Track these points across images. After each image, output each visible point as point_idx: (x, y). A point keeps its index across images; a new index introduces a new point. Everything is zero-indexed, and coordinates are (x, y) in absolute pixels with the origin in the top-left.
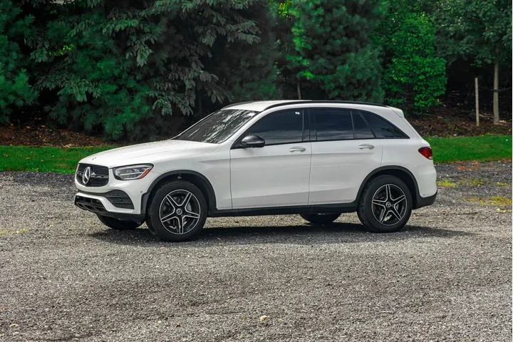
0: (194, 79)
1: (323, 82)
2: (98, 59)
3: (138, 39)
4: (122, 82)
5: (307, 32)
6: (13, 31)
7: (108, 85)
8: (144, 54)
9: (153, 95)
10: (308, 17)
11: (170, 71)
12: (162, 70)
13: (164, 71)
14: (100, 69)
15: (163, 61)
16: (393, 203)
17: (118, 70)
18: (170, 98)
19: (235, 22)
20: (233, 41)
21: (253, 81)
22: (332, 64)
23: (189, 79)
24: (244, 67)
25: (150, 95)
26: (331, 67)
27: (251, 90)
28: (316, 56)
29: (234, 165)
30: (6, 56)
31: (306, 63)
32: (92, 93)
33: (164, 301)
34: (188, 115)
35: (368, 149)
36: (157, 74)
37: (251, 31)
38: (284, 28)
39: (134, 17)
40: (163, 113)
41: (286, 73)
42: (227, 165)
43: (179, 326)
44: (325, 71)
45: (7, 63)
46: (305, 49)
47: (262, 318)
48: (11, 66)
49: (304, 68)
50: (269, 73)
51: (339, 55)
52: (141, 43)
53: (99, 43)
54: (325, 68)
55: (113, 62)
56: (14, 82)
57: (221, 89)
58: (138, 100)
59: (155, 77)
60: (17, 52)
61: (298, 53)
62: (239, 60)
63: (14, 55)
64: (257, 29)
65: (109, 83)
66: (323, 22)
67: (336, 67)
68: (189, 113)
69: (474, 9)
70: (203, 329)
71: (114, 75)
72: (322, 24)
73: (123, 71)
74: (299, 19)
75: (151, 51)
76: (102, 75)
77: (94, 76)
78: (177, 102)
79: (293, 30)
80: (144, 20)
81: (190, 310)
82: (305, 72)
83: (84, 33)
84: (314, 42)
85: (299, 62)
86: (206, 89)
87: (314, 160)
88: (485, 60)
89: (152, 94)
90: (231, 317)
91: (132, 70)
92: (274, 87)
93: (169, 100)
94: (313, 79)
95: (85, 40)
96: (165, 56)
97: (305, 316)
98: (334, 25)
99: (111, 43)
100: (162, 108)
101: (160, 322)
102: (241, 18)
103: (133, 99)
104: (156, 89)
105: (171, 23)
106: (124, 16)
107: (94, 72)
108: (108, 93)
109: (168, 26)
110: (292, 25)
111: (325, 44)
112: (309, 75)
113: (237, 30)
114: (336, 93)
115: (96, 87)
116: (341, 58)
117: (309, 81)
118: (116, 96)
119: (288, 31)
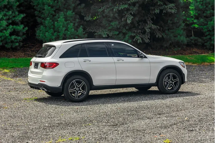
0: (149, 28)
1: (202, 29)
2: (111, 22)
4: (120, 30)
5: (196, 8)
6: (76, 10)
7: (115, 32)
8: (130, 18)
9: (133, 35)
10: (196, 2)
11: (140, 25)
12: (136, 25)
13: (137, 25)
14: (112, 25)
15: (137, 21)
17: (119, 26)
18: (140, 36)
19: (166, 5)
20: (165, 12)
21: (173, 29)
22: (206, 21)
23: (148, 28)
24: (170, 23)
26: (206, 22)
27: (173, 32)
28: (200, 18)
30: (74, 21)
31: (195, 21)
32: (109, 34)
33: (148, 113)
34: (148, 42)
36: (134, 27)
37: (173, 8)
38: (186, 6)
39: (125, 4)
40: (138, 42)
41: (187, 25)
43: (155, 121)
44: (203, 24)
45: (74, 24)
46: (195, 15)
47: (186, 118)
48: (76, 25)
49: (194, 23)
50: (180, 25)
51: (209, 17)
52: (128, 14)
53: (112, 15)
54: (203, 23)
55: (117, 23)
56: (77, 31)
57: (160, 32)
58: (127, 38)
59: (133, 28)
60: (78, 19)
61: (192, 17)
62: (167, 21)
63: (77, 20)
64: (175, 8)
65: (115, 31)
66: (202, 4)
67: (208, 22)
70: (164, 122)
71: (117, 28)
72: (202, 5)
73: (121, 26)
74: (192, 3)
75: (132, 17)
76: (113, 27)
77: (110, 28)
78: (143, 38)
79: (190, 7)
80: (129, 5)
81: (158, 116)
82: (195, 25)
83: (105, 11)
84: (199, 12)
85: (193, 20)
86: (154, 32)
90: (174, 118)
91: (124, 25)
92: (182, 31)
93: (140, 37)
95: (106, 13)
96: (137, 19)
97: (202, 118)
98: (207, 5)
99: (116, 15)
100: (137, 40)
101: (148, 120)
102: (168, 3)
103: (125, 37)
104: (134, 33)
105: (140, 6)
106: (121, 3)
107: (109, 27)
108: (115, 35)
109: (139, 7)
110: (190, 5)
111: (204, 13)
112: (196, 26)
113: (167, 8)
114: (208, 33)
115: (110, 32)
116: (210, 19)
117: (197, 28)
118: (118, 36)
119: (188, 8)
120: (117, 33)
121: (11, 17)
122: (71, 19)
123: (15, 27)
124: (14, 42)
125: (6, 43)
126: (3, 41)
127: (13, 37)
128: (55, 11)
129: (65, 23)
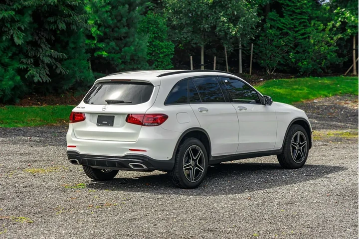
1: (113, 59)
3: (12, 26)
8: (19, 36)
9: (23, 68)
22: (119, 46)
25: (21, 67)
28: (107, 41)
44: (113, 51)
46: (98, 35)
49: (99, 49)
54: (114, 49)
58: (11, 72)
61: (94, 38)
68: (48, 81)
69: (194, 9)
75: (24, 34)
82: (101, 52)
84: (105, 30)
85: (95, 44)
88: (199, 44)
89: (22, 66)
94: (108, 57)
98: (119, 18)
100: (33, 77)
112: (105, 54)
114: (122, 67)
116: (124, 42)
117: (105, 58)
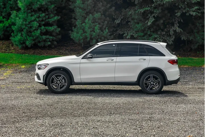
0: (174, 31)
3: (151, 15)
8: (151, 21)
13: (163, 28)
16: (154, 82)
20: (188, 15)
29: (82, 65)
35: (143, 60)
42: (78, 65)
52: (152, 17)
56: (103, 32)
59: (159, 30)
65: (141, 32)
71: (142, 29)
75: (154, 20)
86: (180, 35)
87: (117, 64)
91: (149, 27)
99: (141, 17)
109: (162, 10)
120: (142, 34)
121: (44, 19)
122: (99, 21)
123: (47, 28)
124: (47, 42)
125: (39, 42)
126: (36, 40)
127: (44, 37)
128: (86, 14)
129: (92, 25)
